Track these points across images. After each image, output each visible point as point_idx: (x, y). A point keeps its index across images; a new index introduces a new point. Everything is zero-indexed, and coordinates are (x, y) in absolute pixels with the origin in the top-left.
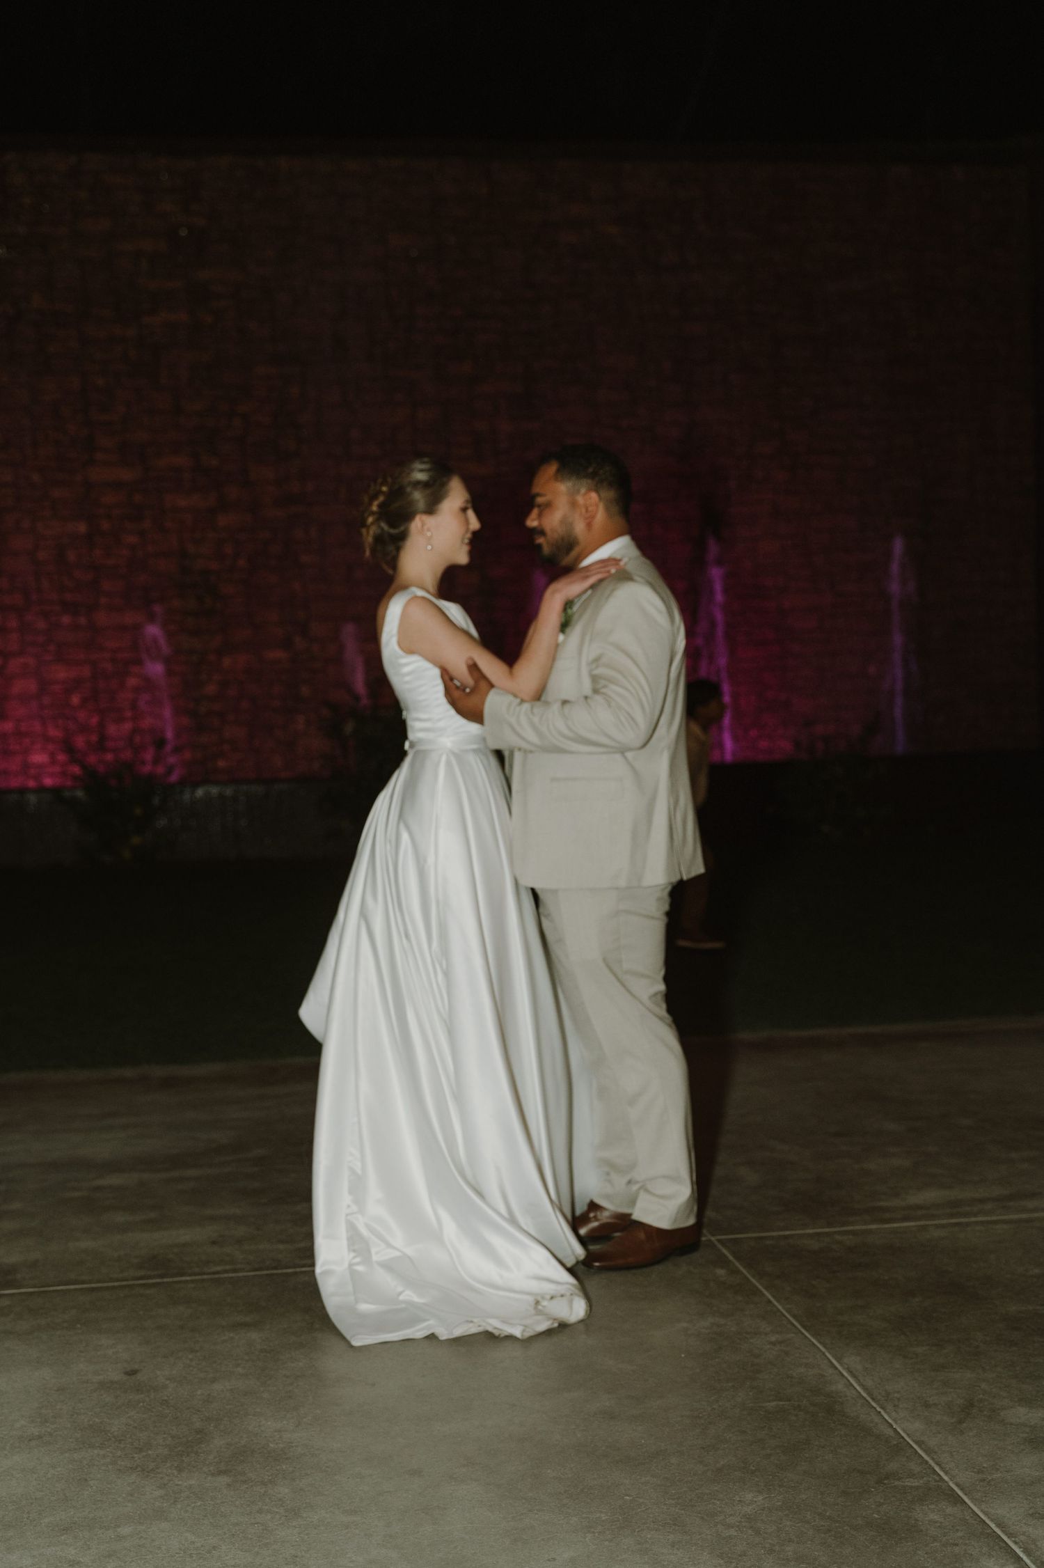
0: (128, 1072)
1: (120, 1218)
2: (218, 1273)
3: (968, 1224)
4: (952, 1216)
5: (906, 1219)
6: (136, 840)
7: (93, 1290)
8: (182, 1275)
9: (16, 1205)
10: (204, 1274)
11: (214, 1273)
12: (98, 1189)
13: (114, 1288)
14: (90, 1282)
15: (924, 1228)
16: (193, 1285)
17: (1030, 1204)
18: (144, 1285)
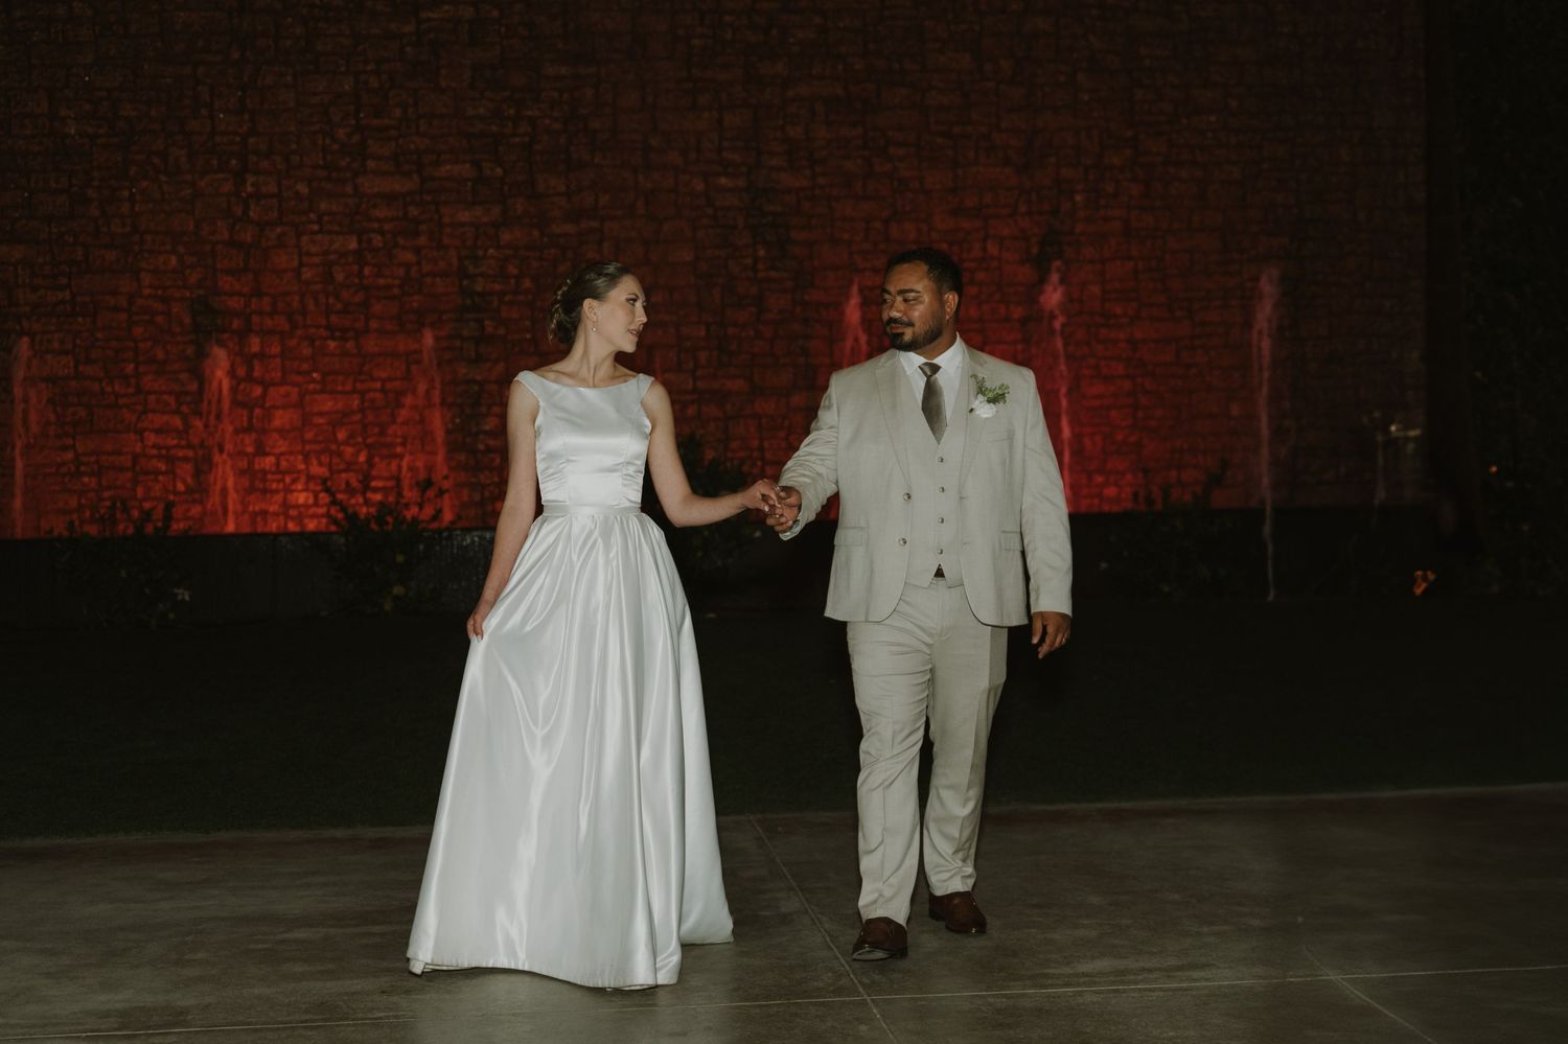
0: (339, 833)
1: (299, 968)
2: (380, 1018)
3: (1124, 991)
4: (1113, 983)
5: (1067, 985)
6: (398, 590)
7: (257, 1030)
8: (347, 1019)
9: (200, 956)
10: (366, 1019)
11: (376, 1019)
12: (283, 941)
13: (278, 1029)
14: (256, 1024)
15: (1081, 994)
16: (353, 1029)
17: (1196, 974)
18: (305, 1027)
